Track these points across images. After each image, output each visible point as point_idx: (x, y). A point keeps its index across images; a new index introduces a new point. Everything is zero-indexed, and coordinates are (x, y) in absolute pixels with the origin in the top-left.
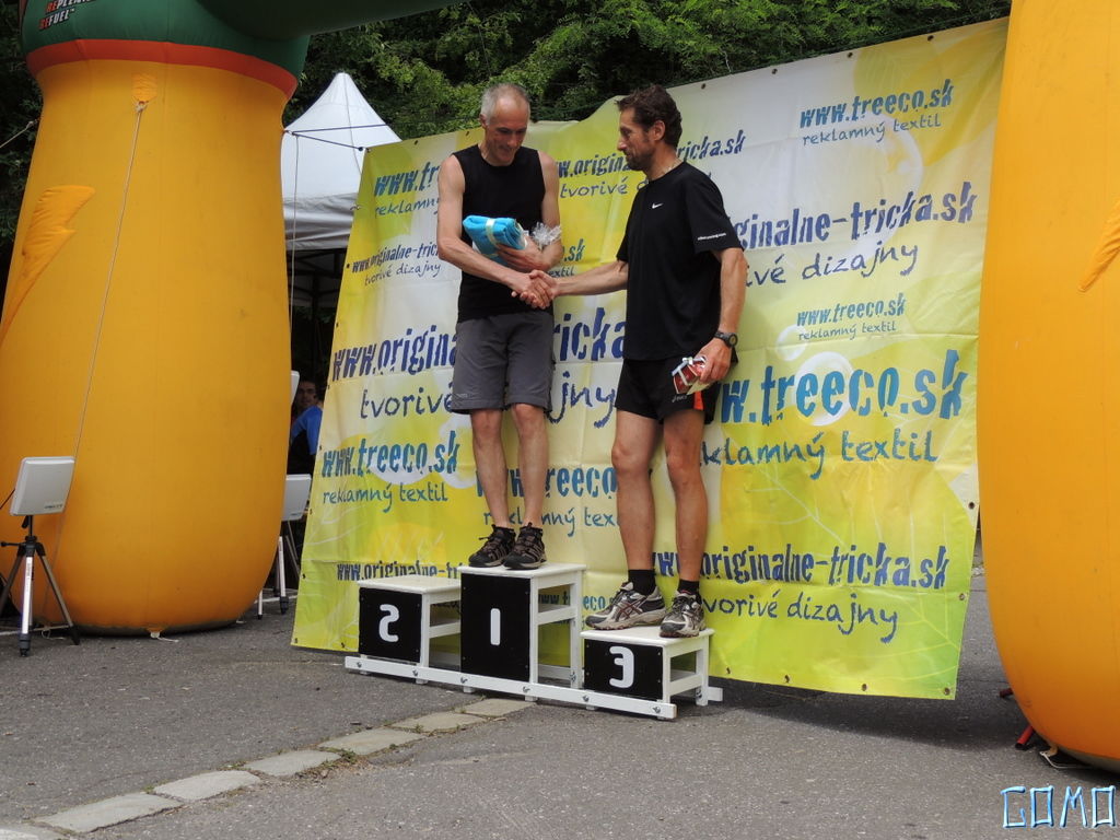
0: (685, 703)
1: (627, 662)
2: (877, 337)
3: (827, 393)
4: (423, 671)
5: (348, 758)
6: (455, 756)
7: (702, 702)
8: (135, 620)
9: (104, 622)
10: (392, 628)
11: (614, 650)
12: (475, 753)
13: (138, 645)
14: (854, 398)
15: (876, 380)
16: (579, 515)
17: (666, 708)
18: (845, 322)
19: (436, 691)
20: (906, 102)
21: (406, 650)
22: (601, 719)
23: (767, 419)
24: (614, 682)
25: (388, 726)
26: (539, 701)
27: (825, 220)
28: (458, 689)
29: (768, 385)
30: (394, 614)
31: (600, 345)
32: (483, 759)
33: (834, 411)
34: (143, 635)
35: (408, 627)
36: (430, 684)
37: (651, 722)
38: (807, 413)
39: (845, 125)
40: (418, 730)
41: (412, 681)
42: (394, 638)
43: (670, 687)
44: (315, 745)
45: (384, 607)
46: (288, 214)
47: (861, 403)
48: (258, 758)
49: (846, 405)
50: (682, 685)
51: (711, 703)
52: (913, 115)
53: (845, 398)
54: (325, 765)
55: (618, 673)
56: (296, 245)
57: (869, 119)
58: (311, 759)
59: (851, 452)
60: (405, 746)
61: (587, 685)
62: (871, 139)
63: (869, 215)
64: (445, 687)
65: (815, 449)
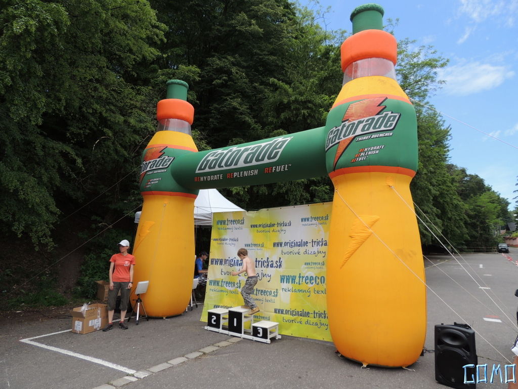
0: (273, 339)
1: (261, 331)
2: (319, 269)
3: (310, 280)
4: (221, 330)
5: (204, 354)
6: (225, 353)
7: (277, 339)
8: (160, 315)
9: (154, 315)
10: (215, 321)
11: (258, 328)
12: (229, 353)
13: (161, 321)
14: (316, 282)
15: (320, 278)
16: (264, 299)
17: (268, 341)
18: (313, 266)
19: (223, 335)
20: (321, 219)
21: (217, 326)
22: (256, 344)
23: (299, 284)
24: (258, 335)
25: (213, 345)
26: (244, 338)
27: (307, 242)
28: (228, 335)
29: (300, 277)
30: (215, 318)
31: (268, 265)
32: (231, 354)
33: (312, 284)
34: (162, 318)
35: (218, 321)
36: (222, 333)
37: (265, 344)
38: (307, 284)
39: (309, 223)
40: (219, 346)
41: (218, 332)
42: (215, 323)
43: (269, 336)
44: (197, 350)
45: (213, 316)
46: (195, 217)
47: (317, 283)
48: (187, 354)
49: (314, 283)
50: (272, 336)
51: (279, 339)
52: (322, 221)
53: (314, 281)
54: (200, 356)
55: (259, 333)
56: (197, 224)
57: (314, 222)
58: (196, 354)
59: (316, 292)
60: (216, 350)
61: (254, 335)
62: (315, 226)
63: (315, 242)
64: (225, 334)
65: (309, 291)
